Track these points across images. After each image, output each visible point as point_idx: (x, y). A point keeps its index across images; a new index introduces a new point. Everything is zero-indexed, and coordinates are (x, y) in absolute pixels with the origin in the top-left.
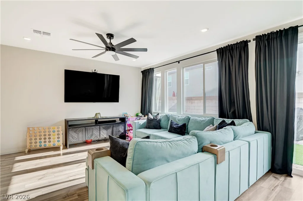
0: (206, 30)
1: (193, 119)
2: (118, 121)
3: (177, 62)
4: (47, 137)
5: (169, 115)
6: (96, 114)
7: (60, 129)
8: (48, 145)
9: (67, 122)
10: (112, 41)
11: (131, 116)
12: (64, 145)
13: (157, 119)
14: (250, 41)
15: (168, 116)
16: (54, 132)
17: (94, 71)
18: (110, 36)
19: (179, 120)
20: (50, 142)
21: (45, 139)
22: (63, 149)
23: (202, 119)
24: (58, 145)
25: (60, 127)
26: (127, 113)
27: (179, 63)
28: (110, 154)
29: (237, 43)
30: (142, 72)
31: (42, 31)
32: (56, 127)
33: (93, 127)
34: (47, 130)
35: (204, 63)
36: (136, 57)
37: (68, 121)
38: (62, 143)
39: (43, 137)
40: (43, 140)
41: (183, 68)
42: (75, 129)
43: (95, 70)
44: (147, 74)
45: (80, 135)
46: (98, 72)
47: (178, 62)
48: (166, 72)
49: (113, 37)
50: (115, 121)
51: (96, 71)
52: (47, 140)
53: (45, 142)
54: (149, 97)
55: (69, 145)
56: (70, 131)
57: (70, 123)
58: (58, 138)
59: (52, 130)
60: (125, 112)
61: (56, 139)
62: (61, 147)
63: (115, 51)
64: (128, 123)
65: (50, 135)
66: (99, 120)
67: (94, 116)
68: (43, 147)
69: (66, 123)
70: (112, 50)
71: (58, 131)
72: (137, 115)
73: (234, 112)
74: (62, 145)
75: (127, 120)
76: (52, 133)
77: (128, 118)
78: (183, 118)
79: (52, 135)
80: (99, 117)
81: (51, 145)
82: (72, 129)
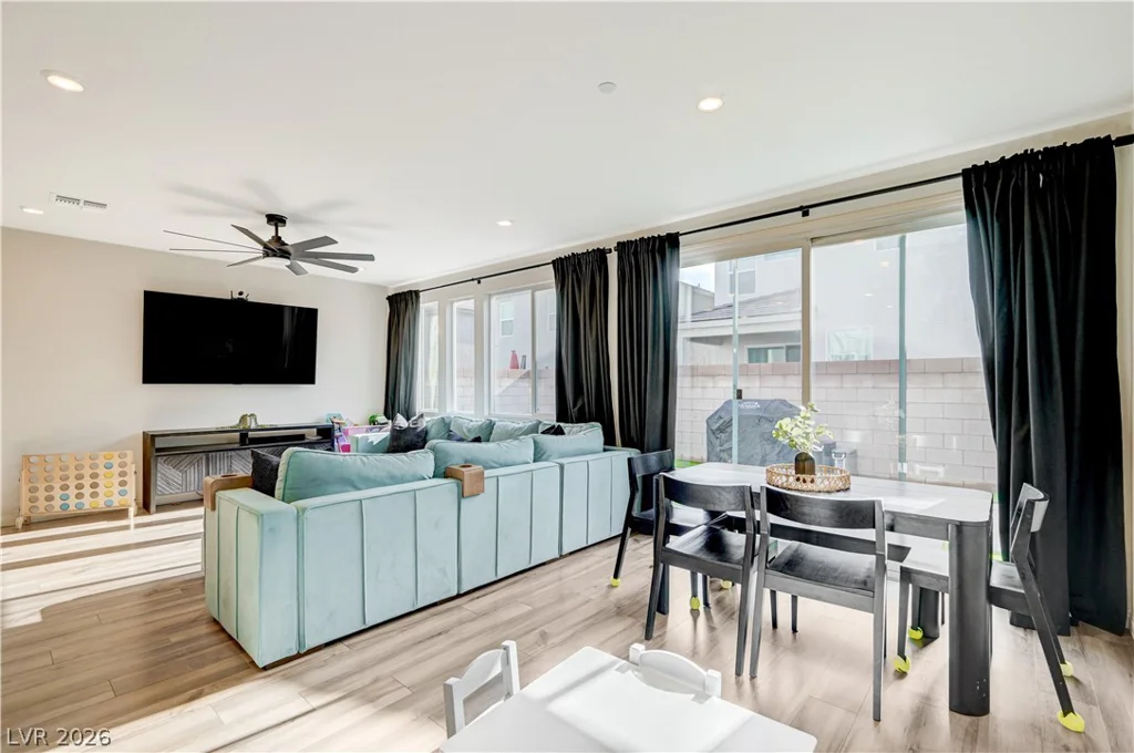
0: (508, 223)
1: (498, 427)
2: (312, 435)
3: (473, 280)
4: (87, 482)
5: (448, 417)
6: (243, 418)
7: (129, 459)
8: (88, 504)
9: (150, 439)
10: (282, 232)
11: (351, 423)
12: (141, 505)
13: (416, 428)
14: (610, 251)
15: (447, 421)
16: (108, 467)
17: (236, 296)
18: (276, 220)
19: (469, 430)
20: (95, 495)
21: (80, 487)
22: (136, 515)
23: (517, 426)
24: (122, 503)
25: (128, 452)
26: (340, 415)
27: (479, 282)
28: (251, 484)
29: (588, 252)
30: (389, 298)
31: (83, 198)
32: (116, 454)
33: (233, 453)
34: (87, 463)
35: (534, 290)
36: (353, 270)
37: (153, 437)
38: (134, 497)
39: (72, 483)
40: (72, 492)
41: (490, 296)
42: (176, 460)
43: (241, 293)
44: (402, 305)
45: (192, 474)
46: (250, 299)
47: (476, 282)
48: (452, 303)
49: (284, 222)
50: (302, 437)
51: (243, 296)
52: (87, 491)
53: (79, 496)
54: (406, 368)
55: (157, 506)
56: (159, 465)
57: (159, 443)
58: (123, 484)
59: (101, 462)
60: (335, 412)
61: (116, 489)
62: (132, 511)
63: (288, 258)
64: (342, 443)
65: (95, 476)
66: (251, 434)
67: (238, 422)
68: (72, 509)
69: (149, 441)
70: (281, 256)
71: (122, 465)
72: (373, 421)
73: (582, 409)
74: (133, 504)
75: (337, 433)
76: (101, 471)
77: (343, 427)
78: (480, 423)
79: (101, 477)
80: (253, 426)
81: (100, 504)
82: (165, 458)
